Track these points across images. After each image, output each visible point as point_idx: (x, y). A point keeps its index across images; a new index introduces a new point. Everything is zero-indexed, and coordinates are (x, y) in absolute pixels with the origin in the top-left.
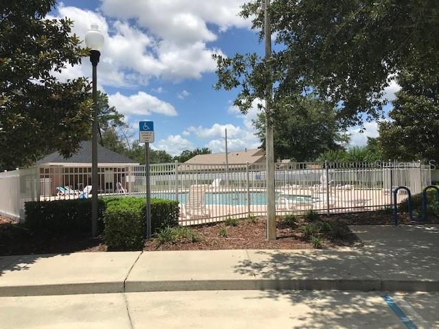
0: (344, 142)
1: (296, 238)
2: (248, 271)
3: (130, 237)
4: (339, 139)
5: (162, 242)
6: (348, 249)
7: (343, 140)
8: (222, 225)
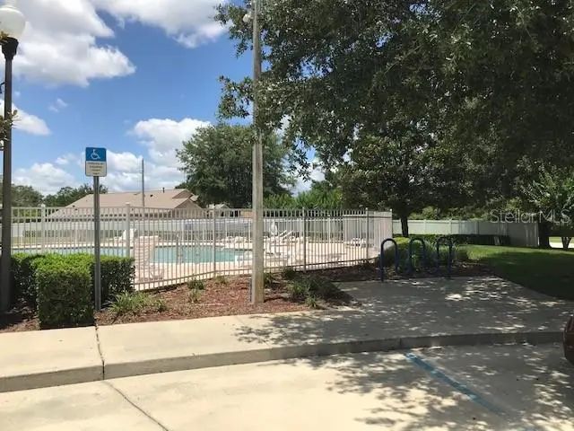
0: (290, 186)
1: (285, 299)
2: (254, 339)
3: (77, 308)
4: (284, 181)
5: (120, 314)
6: (347, 309)
7: (289, 182)
8: (183, 288)
